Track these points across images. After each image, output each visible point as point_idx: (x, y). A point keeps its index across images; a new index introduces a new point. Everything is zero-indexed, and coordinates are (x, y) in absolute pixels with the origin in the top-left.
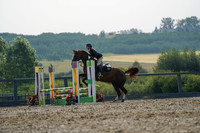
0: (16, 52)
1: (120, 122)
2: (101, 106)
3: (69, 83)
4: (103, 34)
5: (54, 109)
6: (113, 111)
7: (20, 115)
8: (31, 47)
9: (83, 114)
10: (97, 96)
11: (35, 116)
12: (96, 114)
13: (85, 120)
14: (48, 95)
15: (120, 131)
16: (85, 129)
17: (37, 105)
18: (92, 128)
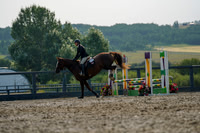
0: (90, 43)
1: (194, 114)
2: (174, 97)
3: (142, 74)
4: (176, 24)
5: (127, 100)
6: (187, 103)
7: (94, 105)
8: (104, 38)
9: (157, 106)
10: (171, 87)
11: (109, 106)
12: (169, 105)
13: (158, 111)
14: (121, 85)
15: (195, 123)
16: (159, 120)
17: (110, 95)
18: (166, 119)
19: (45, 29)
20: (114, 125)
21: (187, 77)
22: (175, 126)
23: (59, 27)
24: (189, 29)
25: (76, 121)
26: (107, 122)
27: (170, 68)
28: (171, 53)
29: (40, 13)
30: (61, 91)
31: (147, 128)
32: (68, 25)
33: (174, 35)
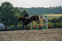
0: (23, 13)
1: (56, 35)
2: (50, 30)
3: (40, 23)
4: (50, 8)
5: (35, 31)
6: (54, 32)
7: (25, 32)
8: (28, 12)
9: (44, 33)
10: (48, 27)
11: (29, 33)
12: (48, 32)
13: (45, 34)
14: (33, 26)
15: (56, 38)
16: (45, 37)
17: (30, 29)
18: (47, 37)
19: (9, 9)
20: (31, 39)
21: (54, 24)
22: (50, 39)
23: (14, 8)
24: (54, 9)
25: (19, 38)
26: (29, 38)
27: (48, 21)
28: (48, 16)
29: (8, 4)
30: (15, 28)
31: (41, 39)
32: (17, 8)
33: (49, 11)
